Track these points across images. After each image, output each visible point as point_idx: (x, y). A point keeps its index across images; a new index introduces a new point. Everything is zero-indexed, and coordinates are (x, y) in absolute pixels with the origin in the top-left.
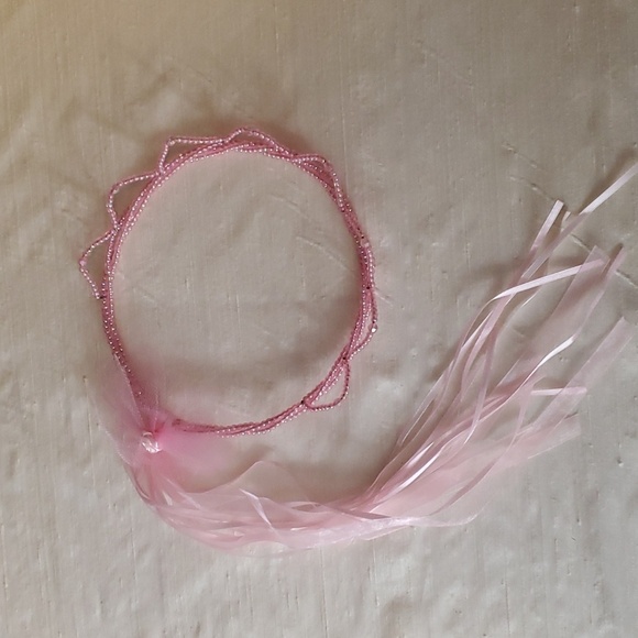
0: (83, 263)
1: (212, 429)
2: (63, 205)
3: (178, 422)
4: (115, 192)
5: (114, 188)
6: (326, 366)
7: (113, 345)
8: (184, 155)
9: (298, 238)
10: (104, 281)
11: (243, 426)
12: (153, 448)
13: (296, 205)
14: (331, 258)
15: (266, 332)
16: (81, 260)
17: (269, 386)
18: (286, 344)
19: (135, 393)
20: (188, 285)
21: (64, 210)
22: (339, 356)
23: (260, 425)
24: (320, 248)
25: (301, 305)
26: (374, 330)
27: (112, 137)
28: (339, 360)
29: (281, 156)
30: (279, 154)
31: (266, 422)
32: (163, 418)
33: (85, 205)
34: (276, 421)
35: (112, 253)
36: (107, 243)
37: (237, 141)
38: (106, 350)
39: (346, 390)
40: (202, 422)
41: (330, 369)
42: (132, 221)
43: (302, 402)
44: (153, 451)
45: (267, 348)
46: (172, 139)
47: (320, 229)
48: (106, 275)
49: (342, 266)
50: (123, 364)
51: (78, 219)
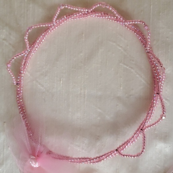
0: (9, 66)
1: (67, 158)
2: (3, 37)
3: (49, 153)
4: (30, 31)
5: (29, 28)
6: (130, 132)
7: (20, 108)
8: (66, 17)
9: (121, 64)
10: (19, 76)
11: (83, 159)
12: (36, 165)
13: (121, 47)
14: (138, 76)
15: (99, 110)
16: (8, 64)
17: (98, 138)
18: (109, 118)
19: (29, 134)
20: (61, 82)
21: (4, 39)
22: (138, 127)
23: (93, 159)
24: (132, 70)
25: (119, 98)
26: (164, 118)
27: (31, 6)
28: (138, 130)
29: (117, 21)
30: (117, 20)
31: (96, 158)
32: (42, 149)
33: (14, 38)
34: (101, 158)
35: (25, 62)
36: (23, 57)
37: (94, 11)
38: (17, 110)
39: (144, 148)
40: (62, 154)
41: (133, 134)
42: (37, 47)
43: (117, 150)
44: (35, 166)
45: (99, 118)
46: (63, 5)
47: (133, 61)
48: (20, 73)
49: (143, 81)
50: (24, 119)
51: (10, 44)
